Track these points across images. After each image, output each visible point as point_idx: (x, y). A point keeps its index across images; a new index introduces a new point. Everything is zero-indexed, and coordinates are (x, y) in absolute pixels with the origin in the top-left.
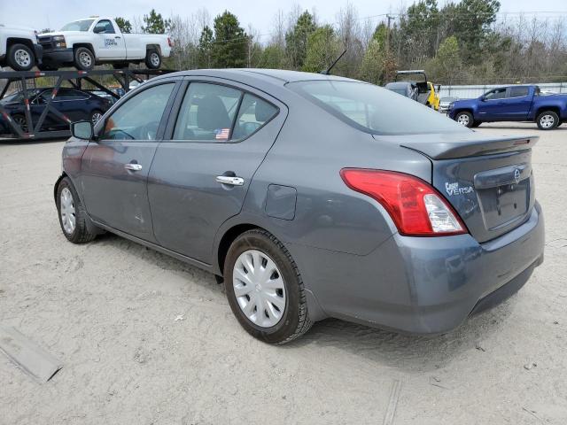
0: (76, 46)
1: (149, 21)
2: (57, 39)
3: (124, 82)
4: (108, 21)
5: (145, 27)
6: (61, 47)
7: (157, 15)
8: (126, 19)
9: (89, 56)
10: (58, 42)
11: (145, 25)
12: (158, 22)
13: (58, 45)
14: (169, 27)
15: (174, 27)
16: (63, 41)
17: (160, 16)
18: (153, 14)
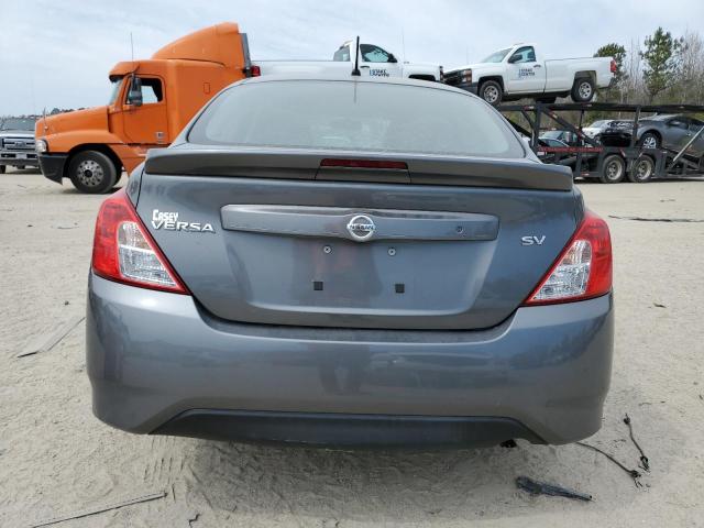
0: (483, 80)
1: (651, 43)
2: (465, 73)
3: (533, 120)
4: (530, 47)
5: (644, 52)
6: (467, 82)
7: (664, 34)
8: (620, 45)
9: (496, 90)
10: (464, 76)
11: (645, 49)
12: (663, 43)
13: (464, 80)
14: (678, 49)
15: (687, 48)
16: (470, 75)
17: (668, 35)
18: (659, 34)
